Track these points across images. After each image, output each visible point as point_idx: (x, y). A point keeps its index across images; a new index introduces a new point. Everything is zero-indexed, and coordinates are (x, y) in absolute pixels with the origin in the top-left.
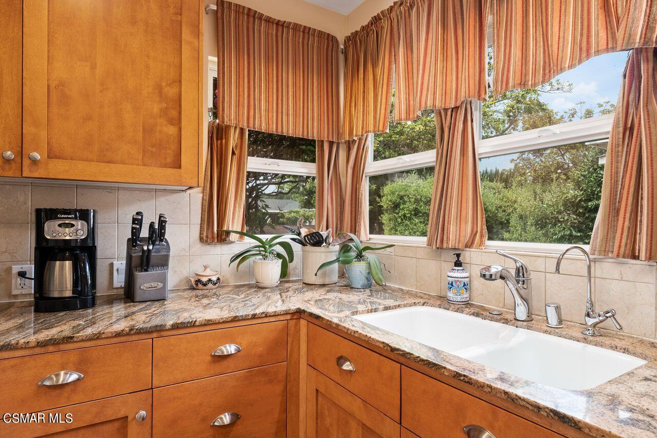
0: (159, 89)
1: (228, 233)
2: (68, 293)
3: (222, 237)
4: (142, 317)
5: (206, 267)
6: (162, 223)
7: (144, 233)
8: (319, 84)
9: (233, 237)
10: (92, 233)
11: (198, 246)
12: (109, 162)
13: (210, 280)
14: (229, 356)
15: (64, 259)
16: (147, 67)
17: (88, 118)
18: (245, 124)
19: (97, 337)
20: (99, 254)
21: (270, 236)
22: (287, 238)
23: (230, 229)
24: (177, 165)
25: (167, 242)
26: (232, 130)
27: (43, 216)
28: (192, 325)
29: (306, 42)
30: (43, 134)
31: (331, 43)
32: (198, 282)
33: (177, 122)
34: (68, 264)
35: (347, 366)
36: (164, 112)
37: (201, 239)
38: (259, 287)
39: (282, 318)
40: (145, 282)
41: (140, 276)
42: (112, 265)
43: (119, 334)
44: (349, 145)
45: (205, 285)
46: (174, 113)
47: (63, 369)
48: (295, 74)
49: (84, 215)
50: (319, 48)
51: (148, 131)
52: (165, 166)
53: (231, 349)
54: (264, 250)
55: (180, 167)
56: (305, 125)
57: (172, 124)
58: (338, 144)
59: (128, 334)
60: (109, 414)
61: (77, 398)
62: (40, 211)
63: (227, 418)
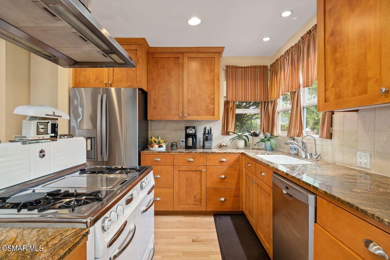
0: (209, 96)
1: (229, 132)
2: (191, 145)
3: (227, 133)
4: (205, 151)
5: (223, 142)
6: (211, 129)
7: (207, 132)
8: (260, 83)
9: (230, 133)
10: (196, 132)
11: (221, 136)
12: (199, 115)
13: (224, 145)
14: (223, 161)
15: (190, 137)
16: (207, 92)
17: (195, 106)
18: (234, 100)
19: (196, 153)
20: (197, 137)
21: (241, 134)
22: (247, 134)
23: (230, 131)
25: (212, 134)
26: (231, 102)
27: (187, 128)
28: (215, 153)
29: (255, 70)
30: (187, 111)
31: (264, 68)
32: (221, 145)
33: (214, 104)
34: (191, 139)
35: (249, 165)
36: (211, 102)
37: (222, 134)
38: (238, 148)
39: (238, 154)
40: (207, 144)
41: (206, 142)
42: (200, 140)
43: (200, 153)
44: (272, 102)
45: (222, 146)
46: (213, 102)
47: (190, 158)
48: (251, 82)
49: (194, 128)
50: (260, 71)
51: (207, 107)
52: (211, 115)
53: (224, 160)
54: (240, 137)
55: (214, 115)
56: (255, 97)
57: (212, 105)
58: (268, 102)
59: (202, 153)
60: (198, 169)
61: (193, 164)
62: (186, 127)
63: (223, 177)
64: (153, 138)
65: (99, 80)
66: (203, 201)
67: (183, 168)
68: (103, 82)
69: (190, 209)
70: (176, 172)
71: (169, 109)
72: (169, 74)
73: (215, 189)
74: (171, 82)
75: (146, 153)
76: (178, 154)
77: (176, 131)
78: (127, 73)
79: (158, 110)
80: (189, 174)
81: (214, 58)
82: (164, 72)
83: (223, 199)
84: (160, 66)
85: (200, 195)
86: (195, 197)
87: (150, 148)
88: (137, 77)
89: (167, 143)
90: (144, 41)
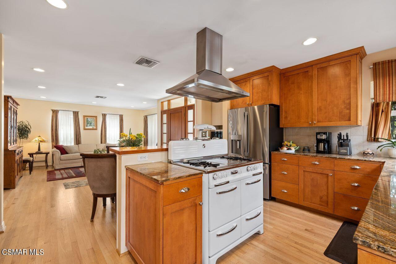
0: (344, 101)
1: (378, 139)
2: (322, 150)
3: (375, 140)
5: (368, 149)
6: (347, 136)
9: (380, 140)
12: (331, 121)
13: (369, 153)
14: (357, 169)
15: (322, 143)
16: (341, 97)
17: (326, 113)
19: (322, 157)
23: (380, 138)
24: (349, 120)
26: (382, 104)
28: (344, 159)
30: (316, 118)
32: (364, 153)
33: (350, 109)
36: (345, 107)
37: (367, 140)
40: (342, 150)
45: (366, 154)
46: (348, 107)
47: (316, 161)
49: (326, 134)
51: (341, 113)
52: (346, 121)
53: (358, 167)
54: (394, 145)
57: (348, 110)
60: (324, 172)
61: (318, 167)
62: (317, 133)
63: (356, 185)
64: (286, 142)
65: (244, 102)
66: (330, 204)
67: (308, 169)
68: (246, 103)
69: (316, 208)
70: (301, 172)
71: (299, 117)
72: (299, 88)
73: (345, 196)
74: (301, 94)
75: (275, 153)
76: (302, 156)
77: (310, 137)
78: (262, 94)
79: (289, 119)
80: (314, 175)
81: (349, 62)
82: (294, 87)
83: (356, 208)
84: (290, 82)
85: (326, 197)
86: (321, 198)
87: (281, 150)
88: (268, 96)
89: (299, 147)
90: (274, 67)
